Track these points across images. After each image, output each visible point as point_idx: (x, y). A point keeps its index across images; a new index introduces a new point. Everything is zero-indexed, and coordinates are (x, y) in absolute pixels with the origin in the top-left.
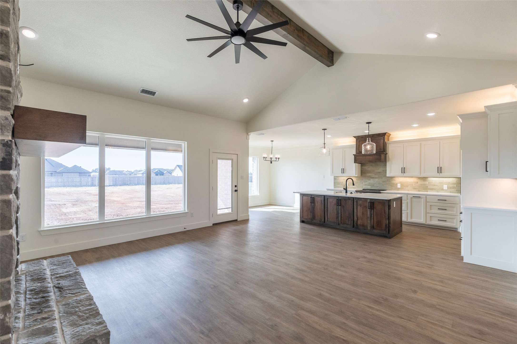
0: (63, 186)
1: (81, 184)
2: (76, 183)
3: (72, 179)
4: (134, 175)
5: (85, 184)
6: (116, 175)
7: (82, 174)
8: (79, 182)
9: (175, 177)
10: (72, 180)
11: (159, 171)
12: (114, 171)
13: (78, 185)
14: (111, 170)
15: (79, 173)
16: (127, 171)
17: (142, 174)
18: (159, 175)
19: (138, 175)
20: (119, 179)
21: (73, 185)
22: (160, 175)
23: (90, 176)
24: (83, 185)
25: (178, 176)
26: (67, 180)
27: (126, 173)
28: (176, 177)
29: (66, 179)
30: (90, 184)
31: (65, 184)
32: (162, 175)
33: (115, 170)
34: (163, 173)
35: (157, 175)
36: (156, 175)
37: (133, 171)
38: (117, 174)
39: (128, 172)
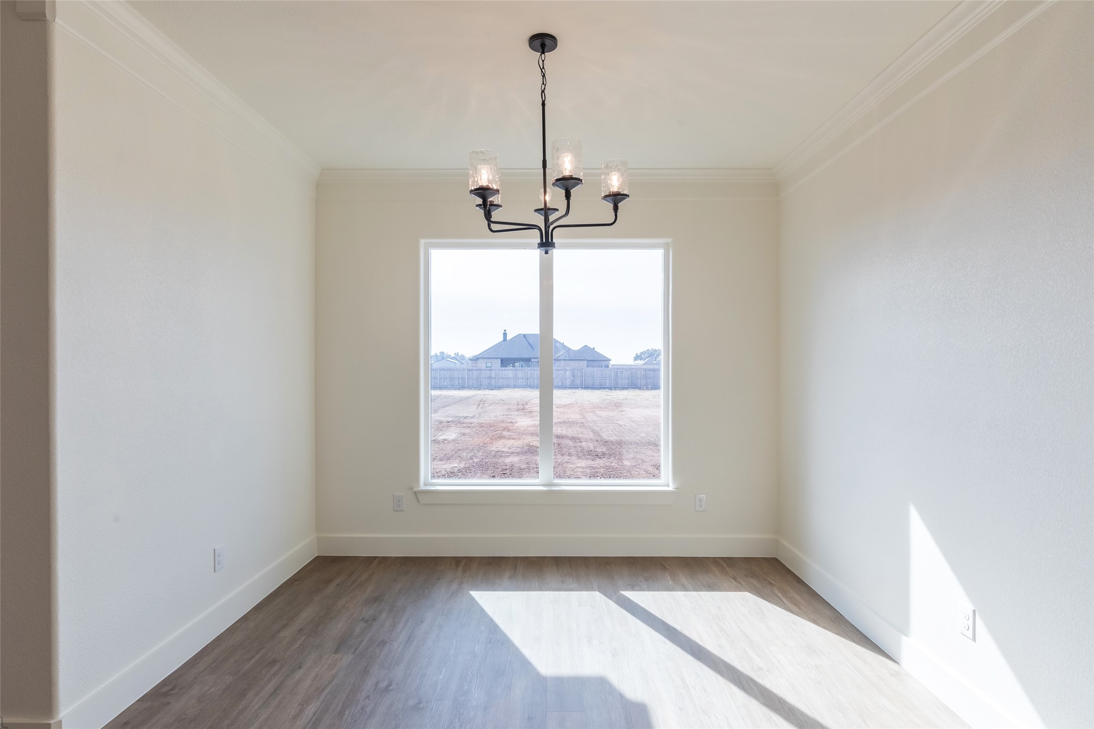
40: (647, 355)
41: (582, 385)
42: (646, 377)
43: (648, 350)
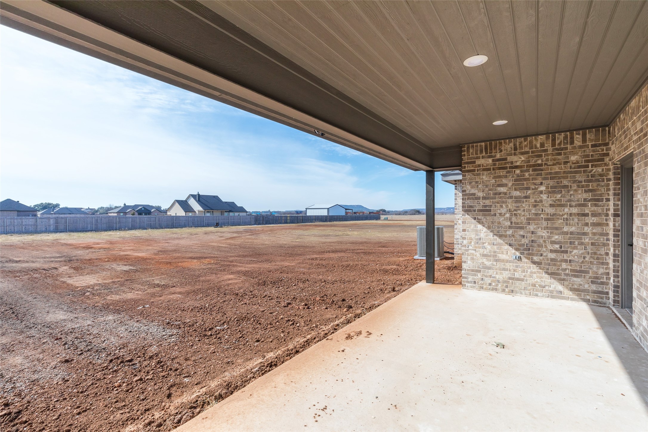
0: (4, 232)
1: (37, 228)
2: (27, 227)
3: (20, 221)
4: (100, 214)
5: (44, 229)
6: (70, 214)
7: (22, 212)
8: (32, 226)
9: (172, 216)
10: (20, 223)
11: (143, 209)
12: (66, 208)
13: (30, 230)
14: (61, 207)
15: (18, 211)
16: (87, 209)
17: (117, 212)
18: (144, 214)
19: (110, 215)
20: (101, 220)
21: (22, 229)
22: (146, 214)
23: (36, 215)
24: (40, 230)
25: (177, 215)
26: (11, 222)
27: (86, 211)
28: (175, 216)
29: (10, 220)
30: (52, 228)
31: (6, 230)
32: (148, 214)
33: (68, 207)
34: (149, 212)
35: (140, 215)
36: (138, 215)
37: (96, 208)
38: (73, 214)
39: (89, 211)
40: (41, 208)
41: (66, 229)
42: (120, 222)
43: (42, 204)
